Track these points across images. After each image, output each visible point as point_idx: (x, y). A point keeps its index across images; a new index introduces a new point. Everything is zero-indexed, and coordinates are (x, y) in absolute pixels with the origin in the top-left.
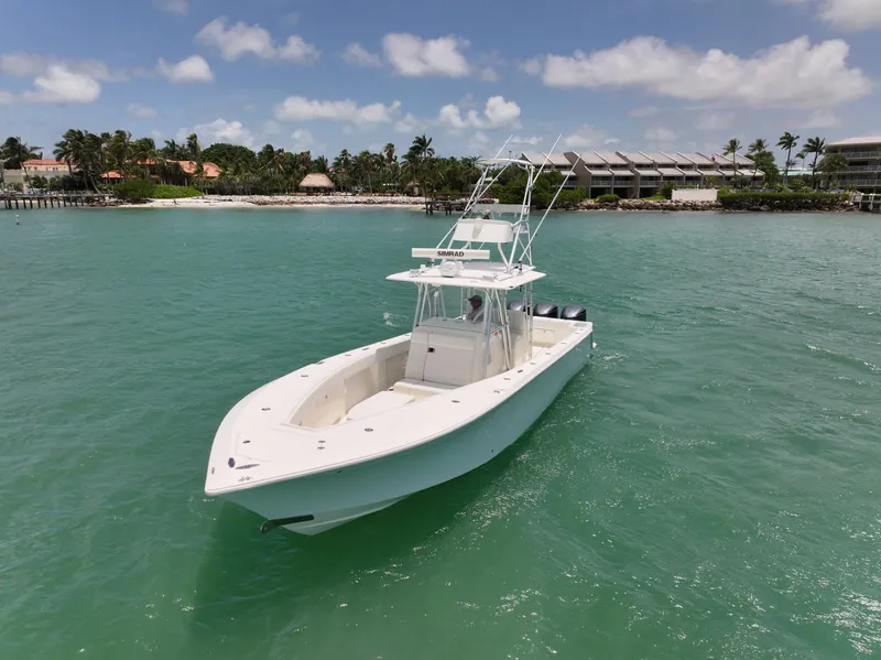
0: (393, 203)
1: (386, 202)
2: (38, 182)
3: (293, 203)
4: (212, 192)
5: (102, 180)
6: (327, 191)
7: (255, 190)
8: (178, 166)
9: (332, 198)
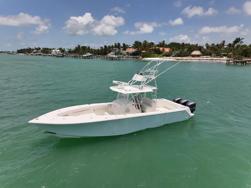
0: (220, 60)
1: (217, 60)
2: (128, 53)
3: (187, 59)
4: (167, 56)
5: (141, 53)
6: (198, 56)
7: (178, 55)
8: (159, 49)
9: (200, 58)
